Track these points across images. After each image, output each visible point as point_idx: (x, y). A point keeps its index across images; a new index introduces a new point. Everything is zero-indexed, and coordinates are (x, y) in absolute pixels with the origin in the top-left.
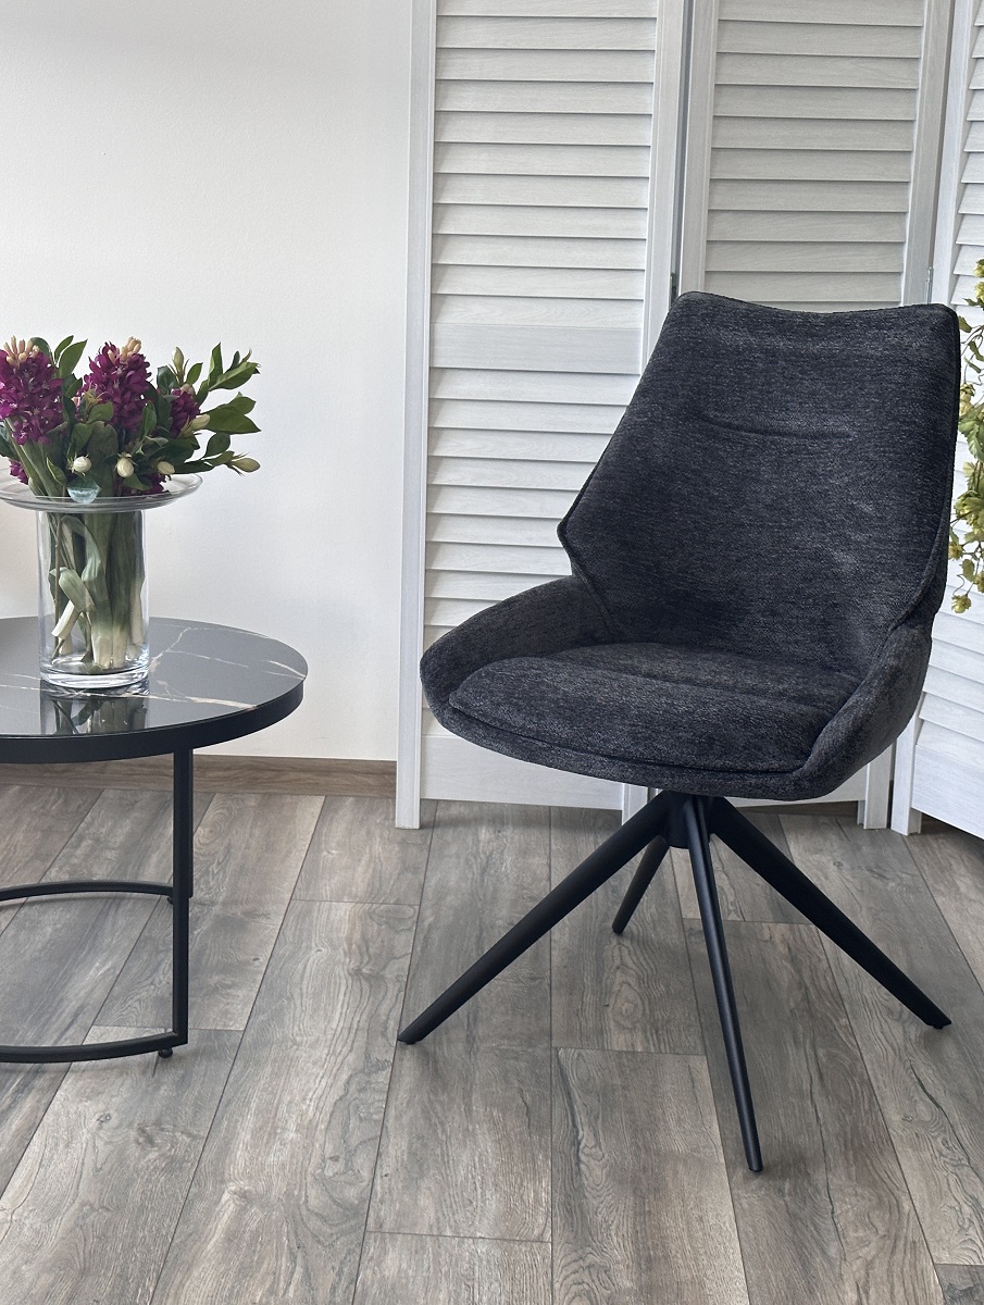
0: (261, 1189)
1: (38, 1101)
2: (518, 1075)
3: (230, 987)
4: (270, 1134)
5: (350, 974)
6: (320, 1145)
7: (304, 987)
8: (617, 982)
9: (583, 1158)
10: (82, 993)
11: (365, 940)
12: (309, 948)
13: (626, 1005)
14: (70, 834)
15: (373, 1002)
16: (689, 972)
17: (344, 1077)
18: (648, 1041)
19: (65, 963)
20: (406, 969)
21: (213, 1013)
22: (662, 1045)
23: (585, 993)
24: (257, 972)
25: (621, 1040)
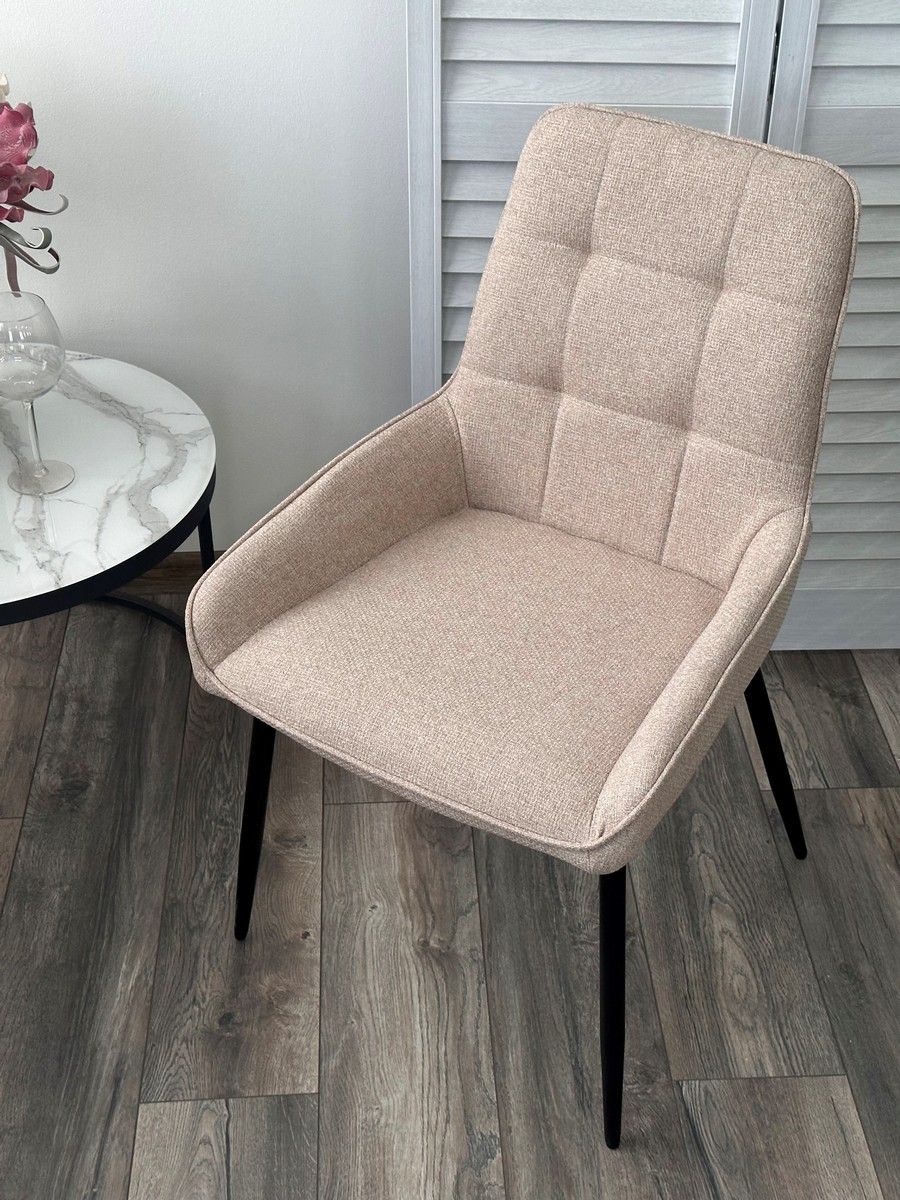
3: (286, 996)
5: (417, 953)
7: (371, 988)
8: (717, 934)
11: (422, 880)
12: (361, 902)
13: (737, 978)
14: (48, 691)
15: (455, 1016)
16: (790, 901)
17: (450, 1179)
18: (776, 1052)
19: (86, 971)
20: (478, 935)
21: (276, 1062)
22: (794, 1058)
23: (687, 958)
24: (312, 962)
25: (746, 1053)
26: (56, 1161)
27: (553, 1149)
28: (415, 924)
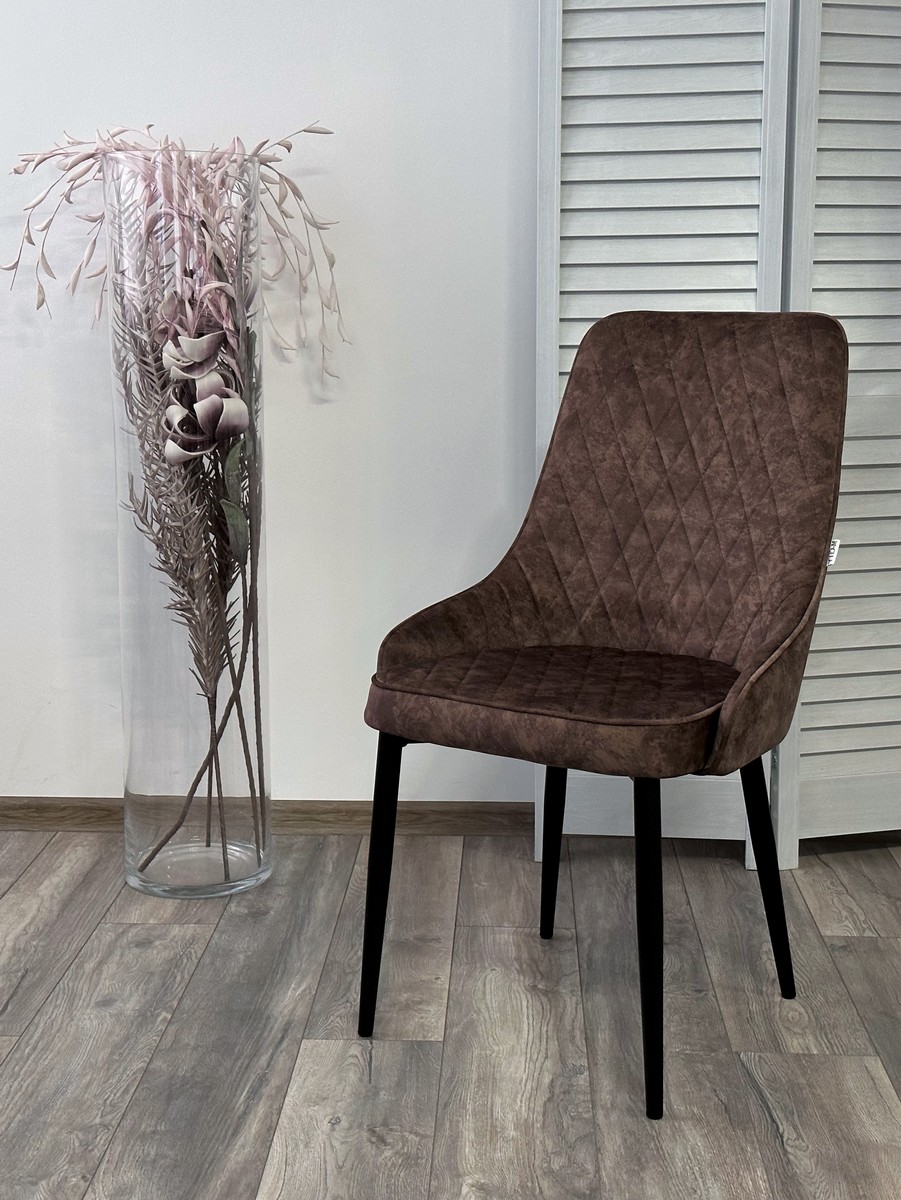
0: (496, 1183)
1: (271, 1107)
2: (707, 1075)
3: (420, 1003)
4: (491, 1133)
5: (527, 990)
6: (541, 1142)
7: (488, 1002)
9: (789, 1149)
10: (286, 1011)
11: (533, 960)
12: (484, 968)
13: (791, 1013)
15: (556, 1014)
17: (547, 1080)
18: (821, 1045)
19: (263, 985)
20: (579, 985)
21: (410, 1026)
22: (835, 1048)
23: (750, 1003)
24: (442, 990)
25: (795, 1043)
26: (238, 1058)
27: (631, 1074)
28: (527, 979)
